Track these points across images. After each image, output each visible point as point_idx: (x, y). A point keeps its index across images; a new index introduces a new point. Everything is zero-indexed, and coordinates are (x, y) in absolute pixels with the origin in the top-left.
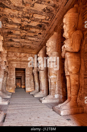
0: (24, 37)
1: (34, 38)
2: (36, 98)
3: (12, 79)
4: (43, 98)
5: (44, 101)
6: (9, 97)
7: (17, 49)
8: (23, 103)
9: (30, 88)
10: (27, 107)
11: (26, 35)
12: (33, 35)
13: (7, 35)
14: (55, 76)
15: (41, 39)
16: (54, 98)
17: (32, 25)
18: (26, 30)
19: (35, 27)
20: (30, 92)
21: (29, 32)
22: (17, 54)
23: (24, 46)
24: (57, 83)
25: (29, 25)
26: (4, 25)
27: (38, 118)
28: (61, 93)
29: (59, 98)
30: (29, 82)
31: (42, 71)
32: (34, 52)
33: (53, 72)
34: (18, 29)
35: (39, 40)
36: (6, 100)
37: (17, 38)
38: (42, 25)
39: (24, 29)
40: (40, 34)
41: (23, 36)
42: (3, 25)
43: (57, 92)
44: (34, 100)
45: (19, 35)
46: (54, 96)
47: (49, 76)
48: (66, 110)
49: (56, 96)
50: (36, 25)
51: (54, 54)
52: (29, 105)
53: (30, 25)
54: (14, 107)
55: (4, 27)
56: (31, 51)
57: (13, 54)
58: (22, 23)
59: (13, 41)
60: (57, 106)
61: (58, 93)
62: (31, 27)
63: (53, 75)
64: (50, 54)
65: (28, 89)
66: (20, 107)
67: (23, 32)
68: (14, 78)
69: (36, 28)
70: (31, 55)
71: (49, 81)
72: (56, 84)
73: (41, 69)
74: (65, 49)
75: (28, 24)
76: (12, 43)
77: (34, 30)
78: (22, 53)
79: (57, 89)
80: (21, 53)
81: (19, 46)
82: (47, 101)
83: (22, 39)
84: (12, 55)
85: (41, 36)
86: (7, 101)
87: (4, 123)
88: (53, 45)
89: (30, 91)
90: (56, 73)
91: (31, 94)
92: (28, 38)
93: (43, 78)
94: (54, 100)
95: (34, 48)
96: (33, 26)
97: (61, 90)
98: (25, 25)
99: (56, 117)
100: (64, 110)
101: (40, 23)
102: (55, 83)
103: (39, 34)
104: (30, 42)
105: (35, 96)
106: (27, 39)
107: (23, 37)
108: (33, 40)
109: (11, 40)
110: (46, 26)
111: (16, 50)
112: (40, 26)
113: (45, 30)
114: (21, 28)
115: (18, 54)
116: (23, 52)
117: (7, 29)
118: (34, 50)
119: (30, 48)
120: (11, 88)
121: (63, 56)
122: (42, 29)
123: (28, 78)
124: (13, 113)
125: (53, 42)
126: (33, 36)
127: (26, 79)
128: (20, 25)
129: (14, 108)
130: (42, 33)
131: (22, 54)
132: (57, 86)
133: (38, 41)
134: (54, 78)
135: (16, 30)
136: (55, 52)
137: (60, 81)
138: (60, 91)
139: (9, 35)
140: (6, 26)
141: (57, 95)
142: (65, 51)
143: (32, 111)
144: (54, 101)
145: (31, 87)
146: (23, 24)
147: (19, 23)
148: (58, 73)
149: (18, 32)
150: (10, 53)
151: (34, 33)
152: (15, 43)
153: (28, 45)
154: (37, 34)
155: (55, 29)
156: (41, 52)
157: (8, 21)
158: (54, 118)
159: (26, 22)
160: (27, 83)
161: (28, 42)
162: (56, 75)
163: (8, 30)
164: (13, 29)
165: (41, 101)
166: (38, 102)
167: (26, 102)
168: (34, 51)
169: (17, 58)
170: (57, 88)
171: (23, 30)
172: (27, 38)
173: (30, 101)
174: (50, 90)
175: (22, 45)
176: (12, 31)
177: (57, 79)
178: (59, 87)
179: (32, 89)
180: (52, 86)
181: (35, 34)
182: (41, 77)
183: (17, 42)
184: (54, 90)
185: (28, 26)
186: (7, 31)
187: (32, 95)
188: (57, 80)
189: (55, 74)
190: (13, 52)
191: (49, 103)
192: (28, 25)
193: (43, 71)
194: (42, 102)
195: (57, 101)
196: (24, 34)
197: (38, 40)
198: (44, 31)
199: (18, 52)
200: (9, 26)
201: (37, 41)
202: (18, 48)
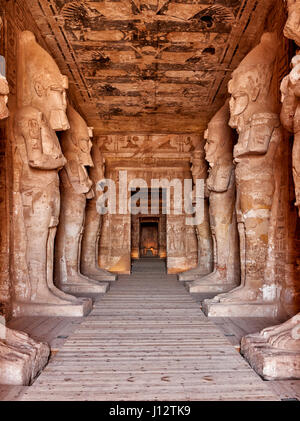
0: (153, 73)
1: (189, 69)
2: (193, 294)
3: (119, 226)
4: (216, 298)
5: (218, 310)
6: (99, 289)
7: (135, 121)
8: (138, 314)
9: (183, 259)
10: (144, 331)
11: (157, 65)
12: (182, 58)
13: (94, 74)
14: (264, 213)
15: (215, 74)
16: (257, 300)
17: (173, 19)
18: (155, 44)
19: (187, 25)
20: (182, 272)
21: (167, 50)
22: (136, 139)
23: (156, 109)
24: (271, 241)
25: (164, 23)
26: (78, 34)
27: (162, 379)
28: (288, 280)
29: (280, 300)
30: (179, 236)
31: (222, 192)
32: (198, 126)
33: (255, 197)
34: (128, 44)
35: (208, 76)
36: (81, 299)
37: (126, 80)
38: (213, 12)
39: (148, 39)
40: (210, 50)
41: (149, 68)
42: (74, 37)
43: (271, 275)
44: (185, 302)
45: (134, 67)
46: (259, 293)
47: (239, 212)
48: (288, 354)
49: (269, 292)
50: (191, 16)
51: (258, 122)
52: (154, 322)
53: (165, 19)
54: (99, 327)
55: (77, 43)
56: (183, 122)
57: (122, 140)
58: (138, 17)
59: (119, 94)
60: (254, 336)
61: (277, 281)
62: (172, 27)
63: (257, 206)
64: (242, 123)
65: (176, 263)
66: (120, 327)
67: (145, 53)
68: (126, 224)
69: (190, 31)
70: (185, 138)
71: (241, 231)
72: (266, 242)
73: (217, 188)
74: (292, 92)
75: (160, 17)
76: (116, 100)
77: (183, 39)
78: (152, 132)
79: (271, 264)
80: (149, 133)
81: (138, 109)
82: (230, 311)
83: (146, 82)
84: (120, 145)
85: (214, 58)
86: (81, 304)
87: (31, 388)
88: (256, 84)
89: (183, 268)
90: (267, 201)
91: (181, 279)
92: (168, 74)
93: (223, 222)
94: (259, 307)
95: (195, 109)
96: (179, 24)
97: (288, 268)
98: (148, 25)
99: (239, 382)
100: (279, 354)
101: (205, 7)
102: (264, 238)
103: (206, 50)
104: (178, 87)
105: (193, 290)
106: (165, 79)
107: (148, 75)
108: (187, 81)
109: (109, 91)
110: (231, 16)
111: (133, 125)
112: (204, 19)
113: (228, 31)
114: (135, 37)
115: (141, 138)
116: (158, 132)
117: (88, 48)
118: (193, 117)
119: (178, 112)
120: (117, 259)
121: (286, 121)
122: (213, 31)
123: (175, 224)
124: (82, 349)
125: (255, 75)
126: (183, 62)
127: (169, 228)
128: (131, 25)
129: (95, 331)
130: (216, 46)
131: (155, 138)
132: (270, 250)
133: (206, 83)
134: (261, 220)
135: (119, 50)
136: (262, 115)
137: (282, 231)
138: (283, 272)
139: (98, 73)
140: (82, 38)
141: (273, 286)
142: (291, 99)
143: (152, 348)
144: (260, 312)
145: (185, 255)
146: (139, 21)
147: (126, 18)
148: (276, 199)
149: (127, 57)
150: (113, 137)
151: (185, 49)
152: (123, 98)
153: (173, 99)
154: (199, 54)
155: (266, 20)
156: (216, 122)
157: (88, 20)
158: (230, 386)
159: (151, 13)
160: (172, 241)
161: (169, 91)
162: (270, 208)
163: (91, 52)
164: (110, 45)
165: (205, 311)
166: (195, 312)
167: (150, 312)
168: (194, 121)
169: (136, 153)
170: (272, 259)
171: (144, 43)
172: (163, 76)
173: (166, 305)
174: (243, 268)
175: (149, 105)
176: (107, 55)
177: (274, 223)
178: (280, 257)
179: (189, 262)
180: (251, 251)
181: (191, 55)
182: (216, 219)
183: (130, 94)
184: (260, 269)
185: (159, 26)
186: (88, 56)
187: (184, 284)
188: (272, 228)
189: (262, 202)
190: (123, 133)
191: (238, 318)
192: (159, 22)
193: (224, 195)
194: (209, 315)
195: (273, 311)
196: (149, 60)
197: (203, 76)
198: (225, 36)
199: (141, 132)
200: (94, 36)
201: (200, 83)
202: (135, 116)
